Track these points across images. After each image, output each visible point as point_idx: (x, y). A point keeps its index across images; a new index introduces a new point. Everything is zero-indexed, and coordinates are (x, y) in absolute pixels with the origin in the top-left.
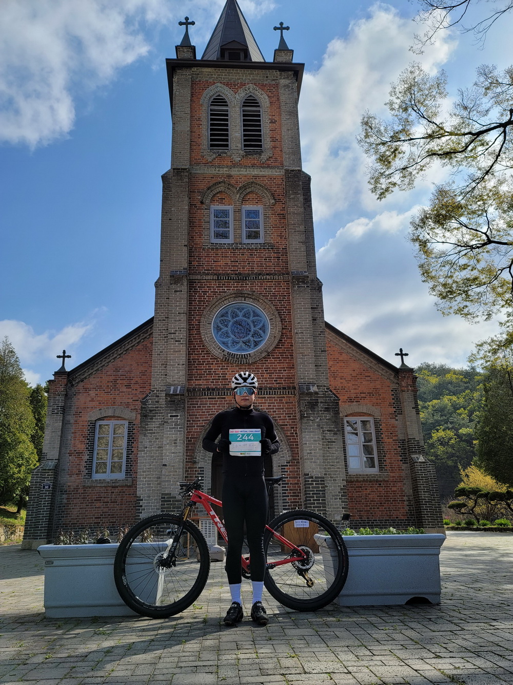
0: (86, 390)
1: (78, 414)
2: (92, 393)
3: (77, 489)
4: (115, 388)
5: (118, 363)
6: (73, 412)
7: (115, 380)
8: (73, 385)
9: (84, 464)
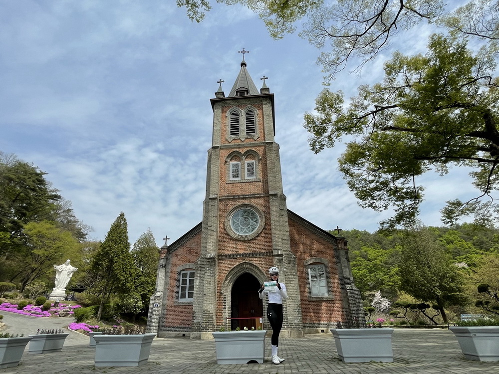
0: (176, 255)
1: (172, 268)
2: (179, 257)
3: (171, 307)
4: (190, 253)
5: (192, 241)
6: (170, 267)
7: (190, 250)
8: (170, 253)
9: (175, 294)
